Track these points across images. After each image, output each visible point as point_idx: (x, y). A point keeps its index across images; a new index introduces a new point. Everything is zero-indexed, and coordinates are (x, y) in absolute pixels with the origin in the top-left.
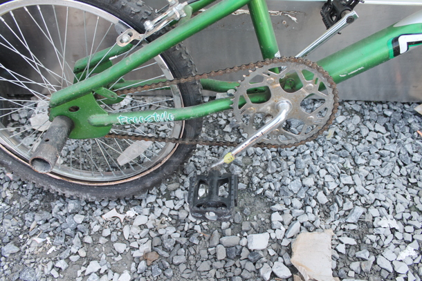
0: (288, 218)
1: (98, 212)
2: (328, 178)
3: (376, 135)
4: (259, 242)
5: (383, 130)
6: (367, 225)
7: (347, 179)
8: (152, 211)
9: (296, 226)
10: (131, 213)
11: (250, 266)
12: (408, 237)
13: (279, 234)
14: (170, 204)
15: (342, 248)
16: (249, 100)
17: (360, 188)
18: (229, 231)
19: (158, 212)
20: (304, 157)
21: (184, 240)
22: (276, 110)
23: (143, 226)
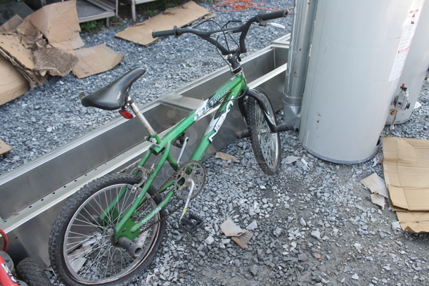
0: (211, 226)
1: (143, 281)
2: (210, 203)
3: (211, 177)
4: (210, 240)
5: (211, 173)
6: (237, 208)
7: (217, 199)
8: (163, 263)
9: (216, 226)
10: (156, 270)
11: (215, 249)
12: (252, 201)
13: (214, 233)
14: (166, 255)
15: (237, 220)
16: (179, 186)
17: (223, 198)
18: (197, 245)
19: (165, 262)
20: (195, 202)
21: (186, 261)
22: (190, 183)
23: (166, 270)
